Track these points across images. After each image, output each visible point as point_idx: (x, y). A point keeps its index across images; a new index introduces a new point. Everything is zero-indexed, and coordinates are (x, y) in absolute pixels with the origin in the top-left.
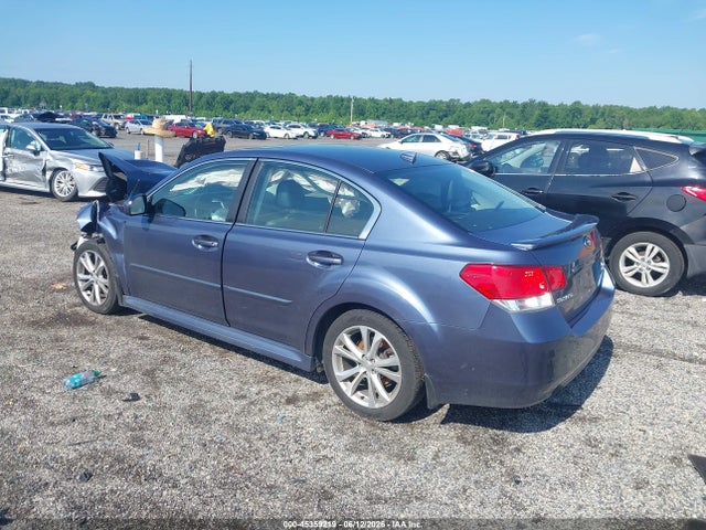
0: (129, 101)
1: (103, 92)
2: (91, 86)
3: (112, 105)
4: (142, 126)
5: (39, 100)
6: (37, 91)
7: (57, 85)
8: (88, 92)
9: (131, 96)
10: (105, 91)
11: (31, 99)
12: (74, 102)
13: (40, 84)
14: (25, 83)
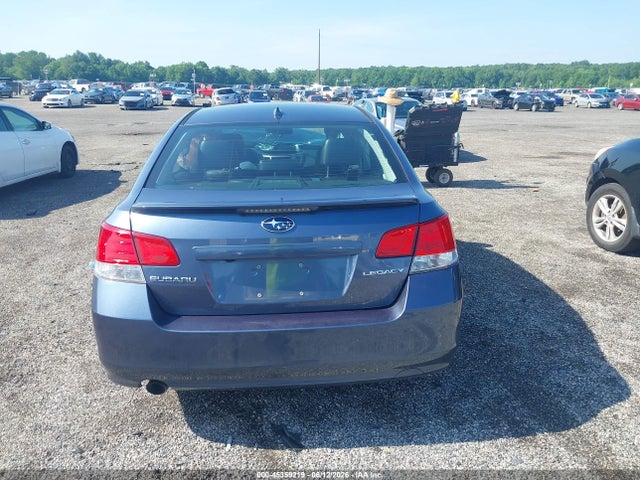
0: (619, 76)
1: (595, 69)
2: (586, 64)
3: (601, 80)
4: (591, 99)
5: (535, 80)
6: (535, 72)
7: (553, 66)
8: (581, 71)
9: (623, 70)
10: (596, 68)
11: (529, 80)
12: (565, 81)
13: (540, 66)
14: (526, 66)
